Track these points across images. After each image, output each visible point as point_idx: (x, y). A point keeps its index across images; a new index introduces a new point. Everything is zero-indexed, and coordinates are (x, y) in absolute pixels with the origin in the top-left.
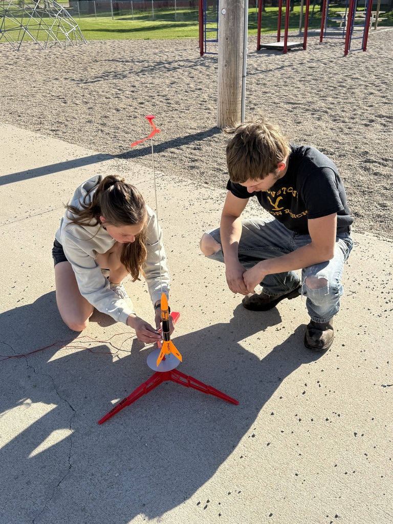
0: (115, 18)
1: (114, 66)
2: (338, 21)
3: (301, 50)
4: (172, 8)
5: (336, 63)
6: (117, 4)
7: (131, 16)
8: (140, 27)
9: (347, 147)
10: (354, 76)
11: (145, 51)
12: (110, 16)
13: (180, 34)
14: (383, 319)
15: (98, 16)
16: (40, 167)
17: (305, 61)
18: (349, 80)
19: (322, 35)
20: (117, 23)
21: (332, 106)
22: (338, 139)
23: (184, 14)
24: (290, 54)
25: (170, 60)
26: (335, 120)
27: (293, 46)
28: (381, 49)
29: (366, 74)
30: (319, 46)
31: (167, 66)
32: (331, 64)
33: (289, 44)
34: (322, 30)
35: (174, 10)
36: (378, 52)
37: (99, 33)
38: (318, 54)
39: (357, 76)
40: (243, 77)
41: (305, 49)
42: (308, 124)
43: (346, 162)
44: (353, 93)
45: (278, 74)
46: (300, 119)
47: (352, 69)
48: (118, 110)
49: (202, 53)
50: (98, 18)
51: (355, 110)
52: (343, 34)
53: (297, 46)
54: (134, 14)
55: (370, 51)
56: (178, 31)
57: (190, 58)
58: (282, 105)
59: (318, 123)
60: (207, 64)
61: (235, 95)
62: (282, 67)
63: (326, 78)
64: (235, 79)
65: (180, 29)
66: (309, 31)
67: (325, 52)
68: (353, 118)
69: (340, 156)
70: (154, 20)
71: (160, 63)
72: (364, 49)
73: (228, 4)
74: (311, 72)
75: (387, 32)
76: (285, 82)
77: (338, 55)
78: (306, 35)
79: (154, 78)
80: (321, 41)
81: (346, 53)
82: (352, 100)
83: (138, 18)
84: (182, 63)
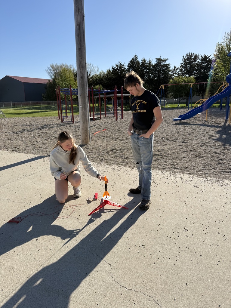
0: (13, 109)
1: (25, 127)
2: (109, 109)
3: (99, 119)
4: (40, 104)
5: (114, 123)
6: (14, 103)
7: (21, 108)
8: (26, 112)
9: (129, 148)
10: (122, 127)
11: (36, 121)
12: (11, 108)
13: (46, 115)
14: (156, 187)
15: (5, 108)
16: (19, 162)
17: (103, 123)
18: (121, 129)
19: (106, 114)
20: (15, 111)
21: (118, 137)
22: (124, 146)
23: (45, 107)
24: (96, 121)
25: (49, 124)
26: (121, 141)
27: (97, 118)
28: (128, 118)
29: (126, 126)
30: (105, 118)
31: (49, 126)
32: (113, 124)
33: (95, 117)
34: (106, 112)
35: (41, 105)
36: (127, 119)
37: (8, 115)
38: (106, 121)
39: (123, 127)
40: (89, 127)
41: (101, 119)
42: (113, 142)
43: (130, 152)
44: (123, 132)
45: (94, 127)
46: (109, 141)
47: (120, 125)
48: (37, 142)
49: (62, 121)
50: (5, 109)
51: (126, 137)
52: (113, 114)
53: (98, 118)
54: (22, 107)
55: (124, 119)
56: (44, 114)
57: (58, 123)
58: (101, 137)
59: (116, 142)
60: (66, 125)
61: (87, 133)
62: (95, 125)
63: (112, 128)
64: (87, 128)
65: (45, 113)
66: (102, 113)
67: (109, 120)
68: (127, 140)
69: (127, 150)
70: (32, 109)
71: (45, 125)
72: (122, 118)
73: (82, 104)
74: (106, 126)
75: (128, 113)
76: (99, 130)
77: (113, 121)
78: (101, 114)
79: (45, 130)
80: (106, 116)
81: (116, 120)
82: (124, 134)
83: (24, 109)
84: (55, 125)
